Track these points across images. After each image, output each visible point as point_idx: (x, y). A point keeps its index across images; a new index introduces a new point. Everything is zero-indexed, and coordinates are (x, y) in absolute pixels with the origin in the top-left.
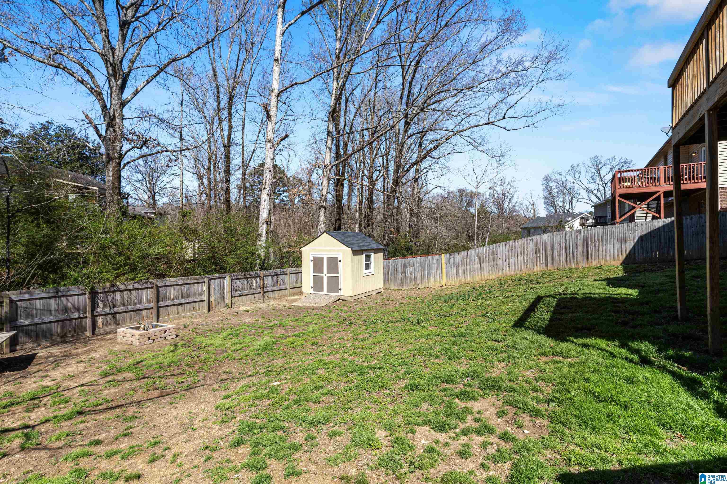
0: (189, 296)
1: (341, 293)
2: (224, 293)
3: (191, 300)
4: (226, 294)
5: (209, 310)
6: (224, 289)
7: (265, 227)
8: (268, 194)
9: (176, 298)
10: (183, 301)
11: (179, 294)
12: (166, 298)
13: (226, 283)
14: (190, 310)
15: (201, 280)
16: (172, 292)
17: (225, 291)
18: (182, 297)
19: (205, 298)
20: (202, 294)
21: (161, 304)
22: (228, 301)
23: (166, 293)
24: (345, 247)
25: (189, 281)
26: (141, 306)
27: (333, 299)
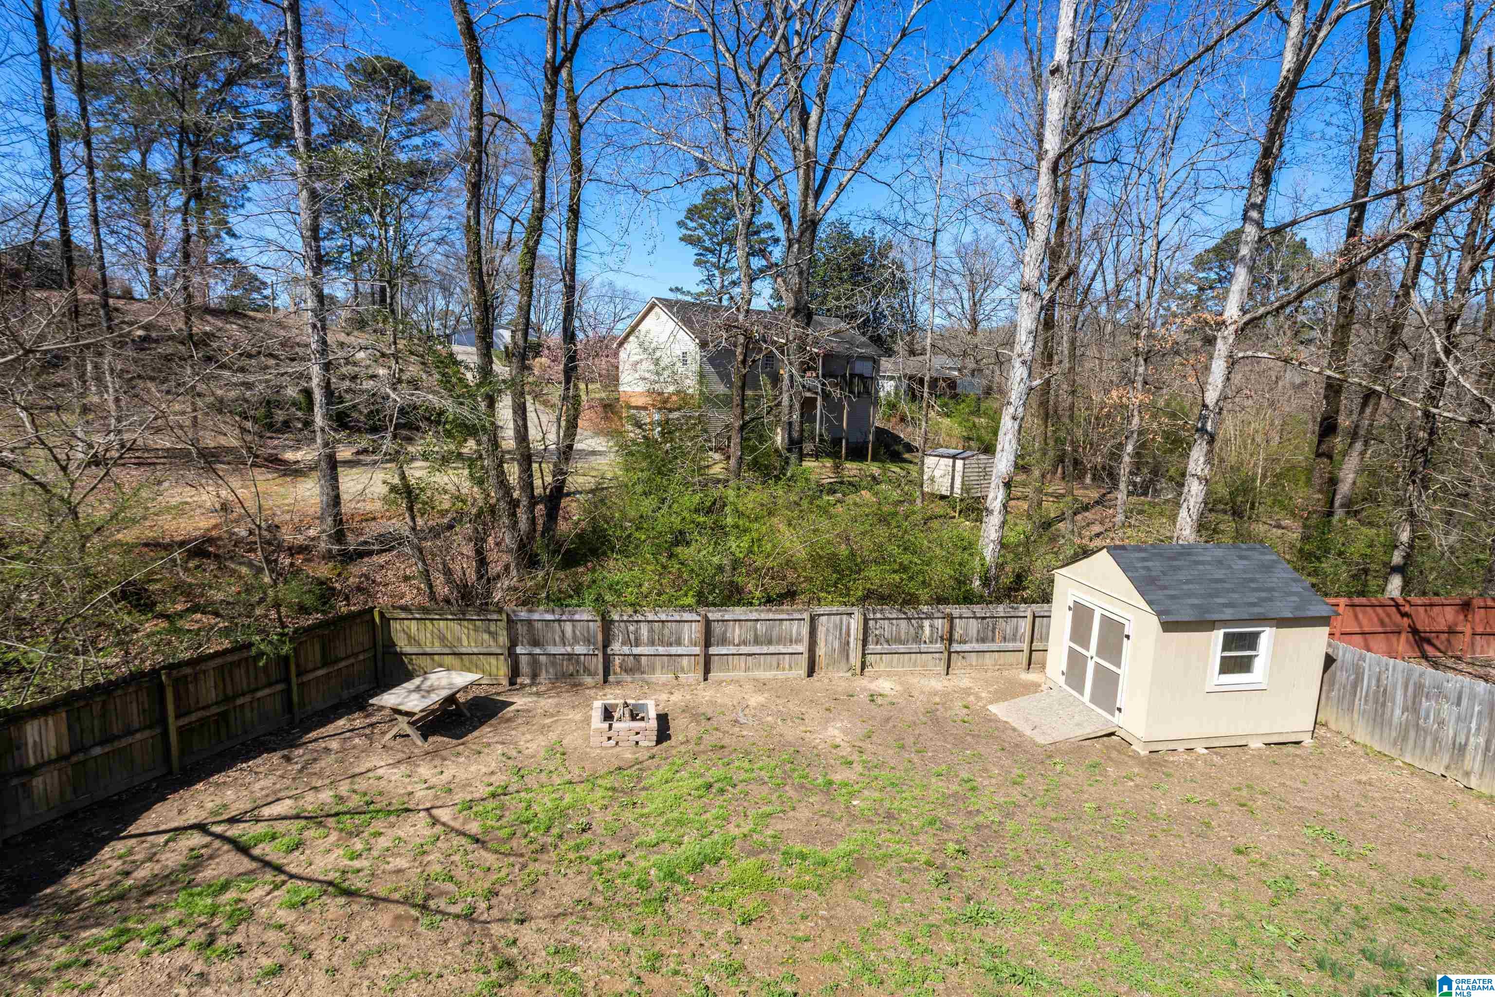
0: (770, 642)
1: (1118, 719)
2: (848, 643)
3: (772, 649)
4: (852, 645)
5: (811, 672)
6: (848, 635)
7: (1001, 494)
8: (1014, 418)
9: (744, 643)
10: (756, 649)
11: (750, 636)
12: (724, 641)
13: (855, 624)
14: (770, 668)
15: (797, 616)
16: (736, 632)
17: (852, 639)
18: (757, 641)
19: (803, 648)
20: (798, 641)
21: (713, 650)
22: (855, 659)
23: (725, 632)
24: (1143, 604)
25: (771, 616)
26: (679, 650)
27: (1089, 730)
